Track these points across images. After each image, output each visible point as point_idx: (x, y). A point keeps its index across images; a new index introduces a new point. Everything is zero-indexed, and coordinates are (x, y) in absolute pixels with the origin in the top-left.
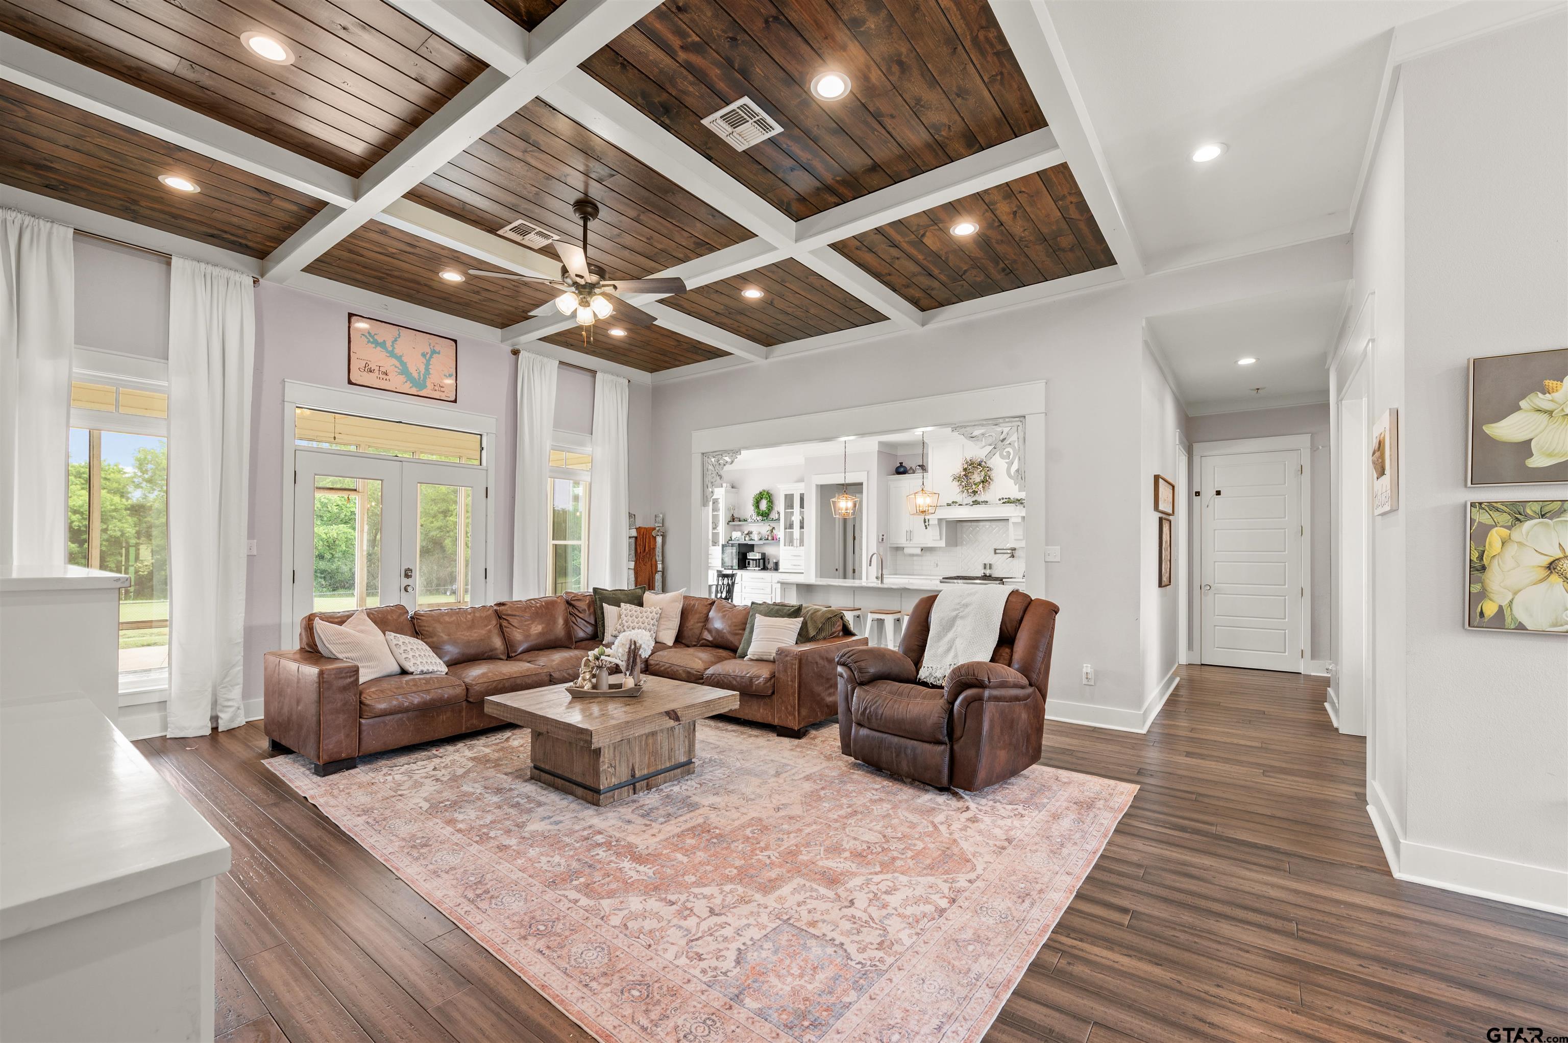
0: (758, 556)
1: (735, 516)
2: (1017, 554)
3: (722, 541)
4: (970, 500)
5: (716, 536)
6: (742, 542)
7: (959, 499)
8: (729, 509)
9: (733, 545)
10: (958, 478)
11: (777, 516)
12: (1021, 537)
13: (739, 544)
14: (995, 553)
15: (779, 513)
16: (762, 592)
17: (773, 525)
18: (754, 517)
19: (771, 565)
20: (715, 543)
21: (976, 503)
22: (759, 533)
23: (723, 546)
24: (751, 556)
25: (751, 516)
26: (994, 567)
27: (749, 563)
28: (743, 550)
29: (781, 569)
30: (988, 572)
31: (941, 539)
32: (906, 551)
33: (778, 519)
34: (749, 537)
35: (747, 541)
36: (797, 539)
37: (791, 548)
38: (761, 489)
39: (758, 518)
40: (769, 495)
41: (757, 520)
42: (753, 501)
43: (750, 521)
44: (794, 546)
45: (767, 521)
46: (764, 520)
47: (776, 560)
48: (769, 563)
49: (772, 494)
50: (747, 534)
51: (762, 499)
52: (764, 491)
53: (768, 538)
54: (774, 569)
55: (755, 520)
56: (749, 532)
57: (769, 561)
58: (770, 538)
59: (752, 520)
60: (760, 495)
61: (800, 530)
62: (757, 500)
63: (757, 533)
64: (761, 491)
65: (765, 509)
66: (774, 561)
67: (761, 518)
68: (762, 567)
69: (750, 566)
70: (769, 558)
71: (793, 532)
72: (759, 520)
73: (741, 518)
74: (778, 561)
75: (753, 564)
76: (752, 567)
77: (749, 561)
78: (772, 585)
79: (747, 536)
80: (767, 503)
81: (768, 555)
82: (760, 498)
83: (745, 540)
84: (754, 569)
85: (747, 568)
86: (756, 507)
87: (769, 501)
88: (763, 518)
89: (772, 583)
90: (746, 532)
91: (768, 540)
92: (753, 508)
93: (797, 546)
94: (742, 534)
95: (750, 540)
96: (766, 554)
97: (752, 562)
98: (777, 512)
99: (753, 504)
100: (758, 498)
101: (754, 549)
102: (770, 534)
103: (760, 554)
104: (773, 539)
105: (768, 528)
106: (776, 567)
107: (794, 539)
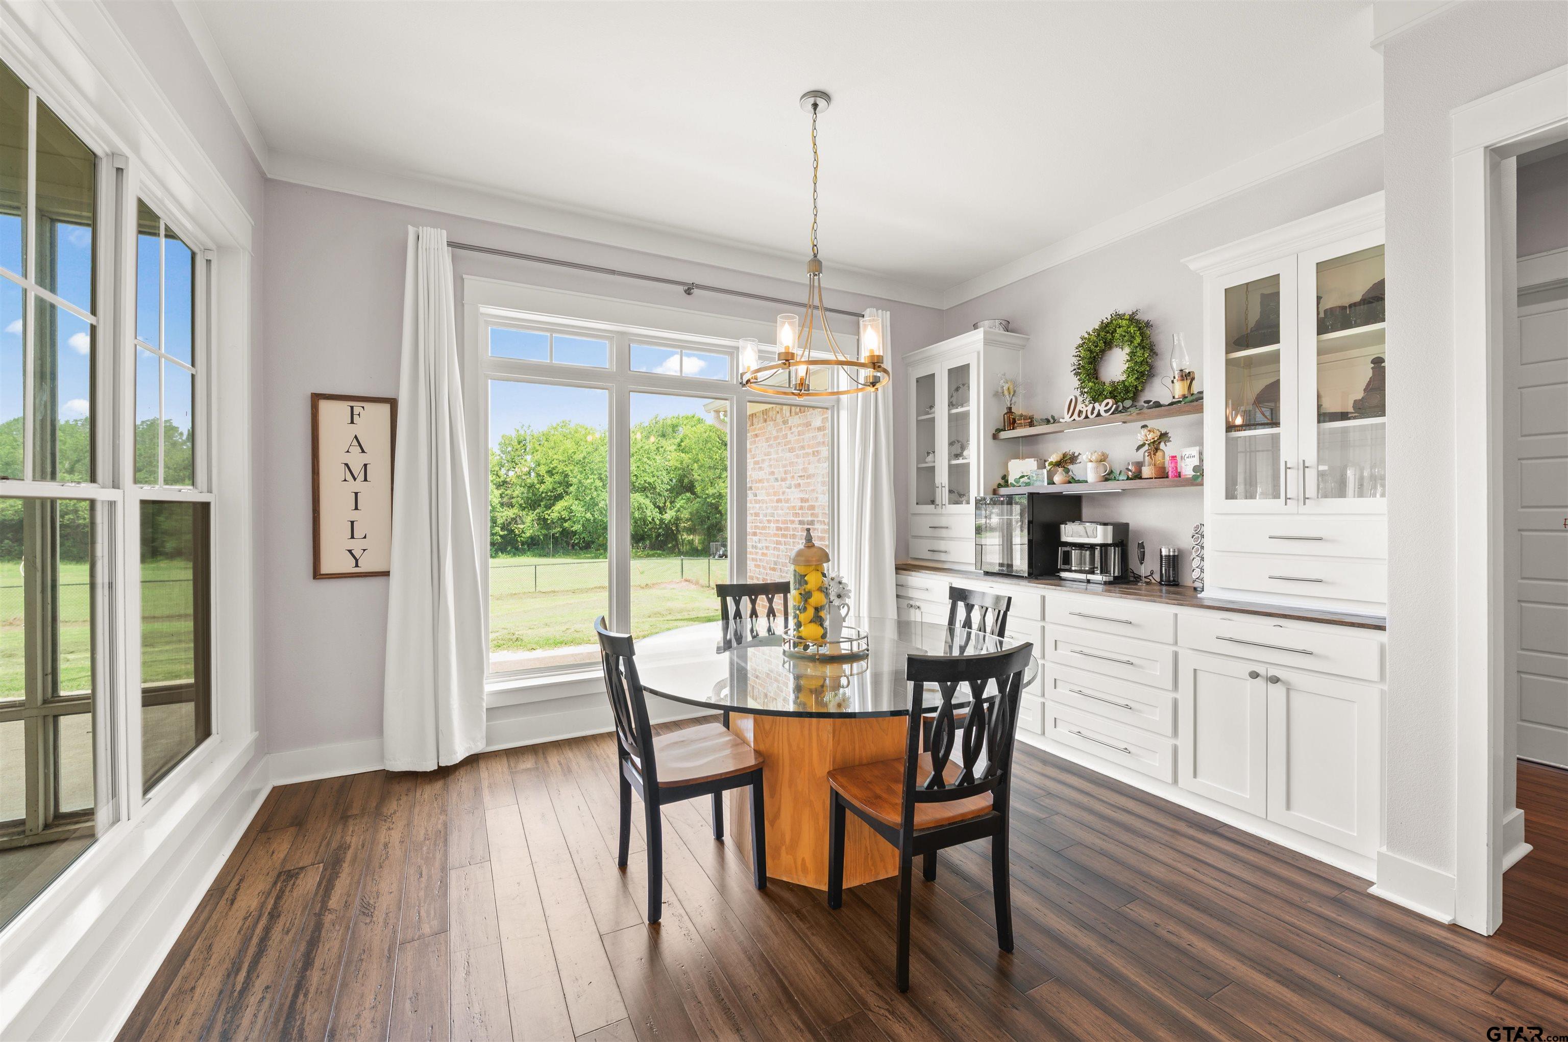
0: (1100, 535)
1: (1018, 410)
3: (976, 487)
5: (959, 474)
6: (1042, 487)
8: (998, 395)
9: (1010, 500)
11: (1179, 389)
13: (1032, 496)
15: (1187, 376)
16: (1126, 672)
17: (1159, 423)
18: (1082, 404)
19: (1149, 567)
20: (958, 494)
22: (1103, 459)
23: (979, 503)
24: (1071, 533)
25: (1072, 406)
27: (1067, 559)
28: (1046, 515)
33: (1188, 399)
34: (1067, 471)
35: (1060, 485)
36: (1305, 467)
37: (1260, 504)
38: (1105, 315)
39: (1100, 407)
40: (1140, 329)
41: (1099, 415)
42: (1078, 358)
43: (1072, 418)
44: (1286, 499)
45: (1138, 414)
46: (1125, 409)
47: (1171, 550)
48: (1142, 559)
49: (1148, 324)
50: (1058, 464)
51: (1109, 345)
52: (1121, 317)
53: (1140, 472)
54: (1163, 585)
55: (1089, 415)
56: (1065, 455)
57: (1144, 551)
58: (1147, 471)
59: (1075, 416)
60: (1102, 334)
61: (1318, 428)
62: (1091, 351)
63: (1094, 458)
64: (1105, 321)
65: (1123, 378)
66: (1161, 556)
67: (1115, 406)
68: (1116, 574)
69: (1070, 571)
70: (1143, 542)
71: (1276, 439)
72: (1106, 411)
73: (1037, 417)
74: (1178, 555)
75: (1081, 561)
76: (1082, 576)
77: (1068, 551)
78: (1176, 655)
79: (1060, 470)
80: (1132, 354)
81: (1138, 533)
82: (1101, 344)
83: (1051, 483)
84: (1088, 581)
85: (1061, 579)
86: (1088, 375)
87: (1142, 346)
88: (1120, 403)
89: (1175, 648)
90: (1054, 456)
91: (1141, 478)
92: (1075, 382)
93: (1305, 498)
94: (1042, 466)
95: (1070, 482)
96: (1130, 528)
97: (1075, 554)
98: (1182, 376)
99: (1079, 369)
100: (1096, 347)
101: (1086, 511)
102: (1147, 458)
103: (1110, 528)
104: (1162, 474)
105: (1141, 436)
106: (1169, 576)
107: (1286, 468)
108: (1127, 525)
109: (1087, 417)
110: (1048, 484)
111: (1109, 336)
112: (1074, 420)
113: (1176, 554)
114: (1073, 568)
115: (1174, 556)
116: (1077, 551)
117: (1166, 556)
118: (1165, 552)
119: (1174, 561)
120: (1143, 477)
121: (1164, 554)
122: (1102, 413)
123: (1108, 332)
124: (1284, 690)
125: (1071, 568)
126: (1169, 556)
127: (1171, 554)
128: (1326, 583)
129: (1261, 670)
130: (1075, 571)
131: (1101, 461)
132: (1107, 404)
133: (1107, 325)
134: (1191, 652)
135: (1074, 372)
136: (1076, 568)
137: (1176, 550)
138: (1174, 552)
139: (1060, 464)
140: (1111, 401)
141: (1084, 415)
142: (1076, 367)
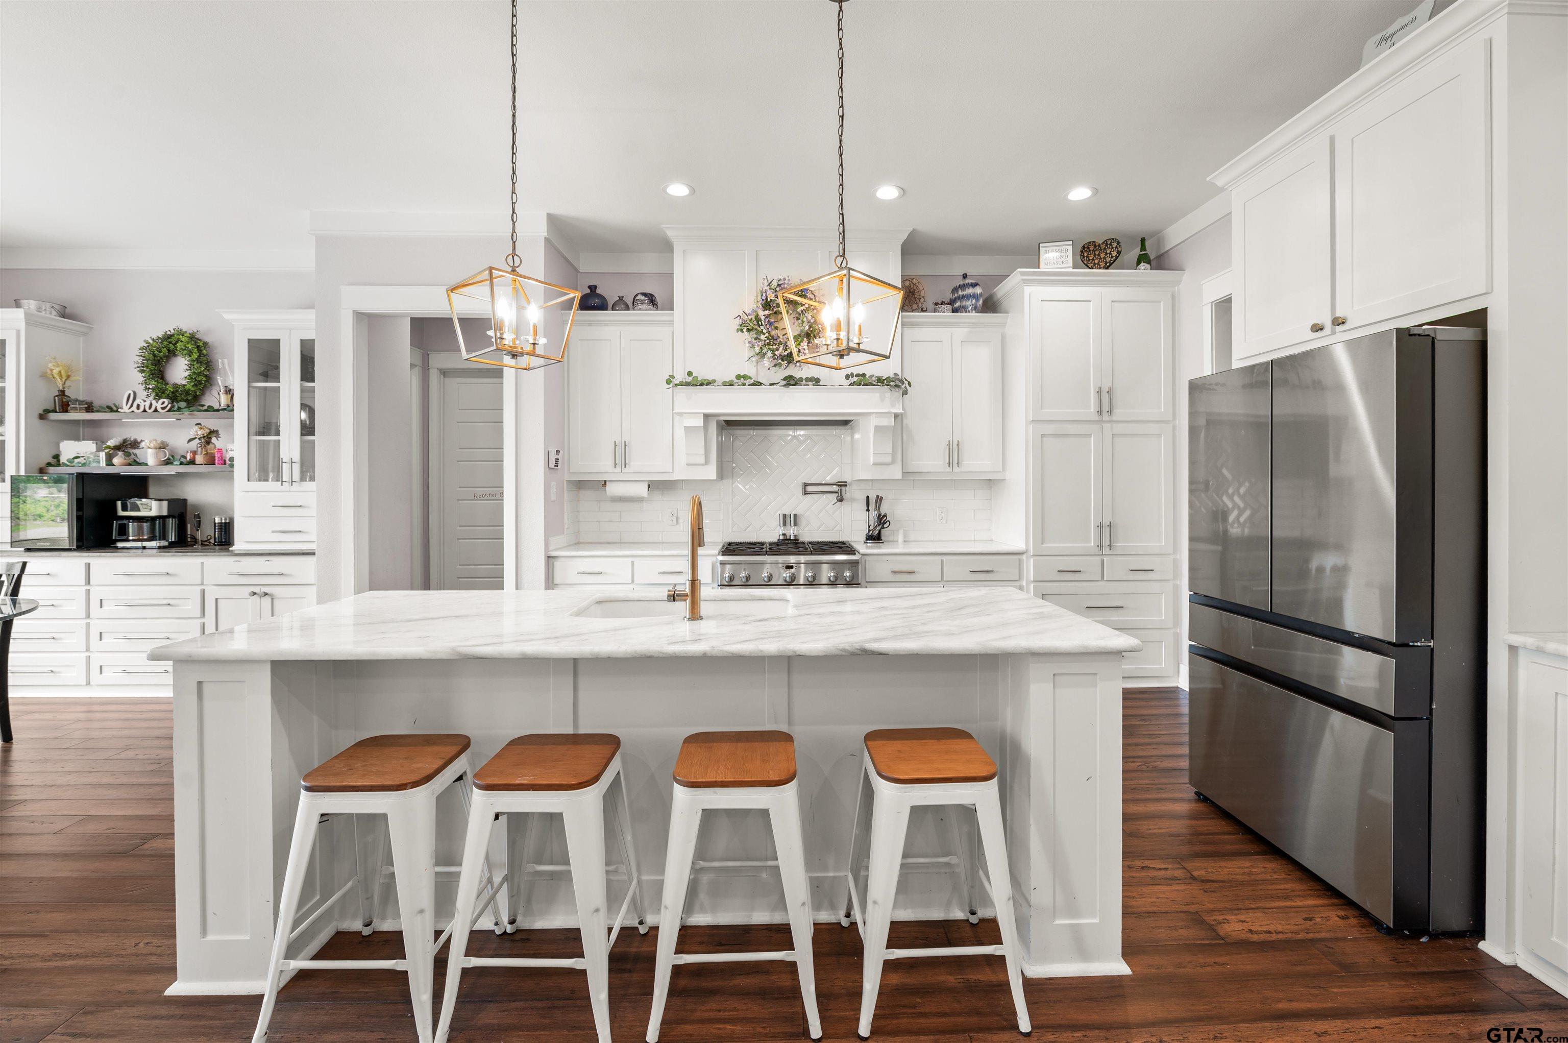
0: (158, 509)
1: (71, 395)
2: (848, 493)
3: (14, 465)
4: (780, 374)
6: (100, 466)
7: (749, 369)
8: (45, 377)
9: (57, 479)
10: (751, 325)
11: (224, 400)
12: (888, 459)
13: (86, 476)
14: (806, 493)
15: (229, 392)
16: (166, 612)
17: (211, 422)
18: (144, 399)
19: (207, 531)
21: (791, 381)
22: (163, 445)
24: (129, 509)
25: (134, 399)
26: (802, 522)
27: (123, 531)
28: (100, 492)
29: (239, 545)
30: (791, 532)
31: (707, 462)
32: (613, 490)
33: (230, 408)
34: (128, 455)
35: (119, 465)
36: (292, 462)
37: (271, 485)
38: (169, 327)
39: (158, 405)
40: (198, 347)
41: (156, 410)
42: (142, 358)
43: (131, 410)
44: (282, 482)
45: (189, 414)
46: (179, 409)
47: (223, 519)
48: (199, 525)
49: (205, 344)
50: (117, 448)
51: (172, 353)
52: (182, 333)
53: (194, 458)
54: (216, 545)
55: (147, 409)
56: (125, 441)
57: (200, 522)
58: (199, 459)
59: (134, 408)
60: (165, 343)
61: (301, 438)
62: (155, 356)
63: (152, 445)
64: (169, 333)
65: (184, 382)
66: (215, 523)
67: (170, 405)
68: (173, 540)
69: (127, 540)
70: (199, 514)
71: (278, 443)
72: (163, 408)
73: (97, 403)
74: (229, 523)
75: (140, 531)
76: (139, 544)
77: (125, 524)
78: (203, 593)
79: (120, 453)
80: (191, 366)
81: (196, 507)
82: (165, 351)
83: (109, 463)
84: (144, 548)
85: (116, 548)
86: (152, 374)
87: (198, 360)
88: (175, 403)
89: (203, 587)
90: (112, 441)
91: (195, 464)
92: (140, 377)
93: (292, 482)
94: (99, 449)
95: (130, 465)
96: (189, 502)
97: (132, 527)
98: (226, 391)
99: (143, 367)
100: (160, 352)
101: (153, 490)
102: (199, 449)
103: (165, 503)
104: (211, 461)
105: (194, 431)
106: (222, 539)
107: (282, 462)
108: (185, 501)
109: (145, 411)
110: (107, 465)
111: (172, 347)
112: (133, 412)
113: (227, 521)
114: (131, 538)
115: (225, 523)
116: (135, 524)
117: (218, 523)
118: (217, 520)
119: (225, 526)
120: (197, 463)
121: (217, 522)
122: (159, 409)
123: (170, 343)
124: (270, 600)
125: (127, 538)
126: (222, 523)
127: (223, 521)
128: (303, 532)
129: (256, 590)
130: (133, 540)
131: (160, 448)
132: (163, 403)
133: (170, 336)
134: (215, 587)
135: (138, 369)
136: (134, 538)
137: (228, 519)
138: (226, 519)
139: (120, 449)
140: (166, 401)
141: (142, 409)
142: (139, 365)
